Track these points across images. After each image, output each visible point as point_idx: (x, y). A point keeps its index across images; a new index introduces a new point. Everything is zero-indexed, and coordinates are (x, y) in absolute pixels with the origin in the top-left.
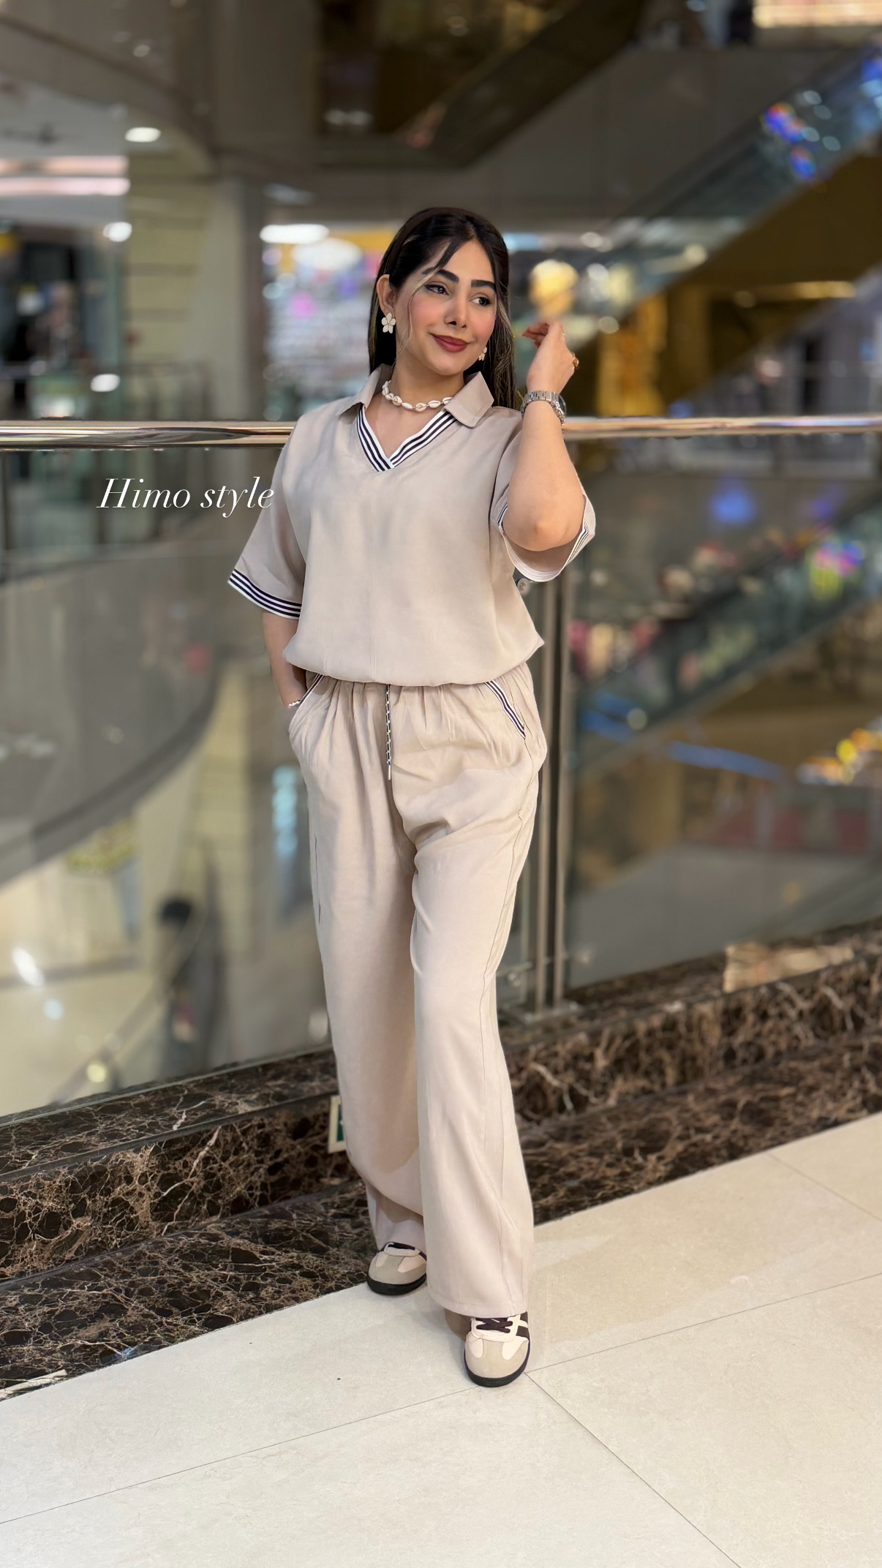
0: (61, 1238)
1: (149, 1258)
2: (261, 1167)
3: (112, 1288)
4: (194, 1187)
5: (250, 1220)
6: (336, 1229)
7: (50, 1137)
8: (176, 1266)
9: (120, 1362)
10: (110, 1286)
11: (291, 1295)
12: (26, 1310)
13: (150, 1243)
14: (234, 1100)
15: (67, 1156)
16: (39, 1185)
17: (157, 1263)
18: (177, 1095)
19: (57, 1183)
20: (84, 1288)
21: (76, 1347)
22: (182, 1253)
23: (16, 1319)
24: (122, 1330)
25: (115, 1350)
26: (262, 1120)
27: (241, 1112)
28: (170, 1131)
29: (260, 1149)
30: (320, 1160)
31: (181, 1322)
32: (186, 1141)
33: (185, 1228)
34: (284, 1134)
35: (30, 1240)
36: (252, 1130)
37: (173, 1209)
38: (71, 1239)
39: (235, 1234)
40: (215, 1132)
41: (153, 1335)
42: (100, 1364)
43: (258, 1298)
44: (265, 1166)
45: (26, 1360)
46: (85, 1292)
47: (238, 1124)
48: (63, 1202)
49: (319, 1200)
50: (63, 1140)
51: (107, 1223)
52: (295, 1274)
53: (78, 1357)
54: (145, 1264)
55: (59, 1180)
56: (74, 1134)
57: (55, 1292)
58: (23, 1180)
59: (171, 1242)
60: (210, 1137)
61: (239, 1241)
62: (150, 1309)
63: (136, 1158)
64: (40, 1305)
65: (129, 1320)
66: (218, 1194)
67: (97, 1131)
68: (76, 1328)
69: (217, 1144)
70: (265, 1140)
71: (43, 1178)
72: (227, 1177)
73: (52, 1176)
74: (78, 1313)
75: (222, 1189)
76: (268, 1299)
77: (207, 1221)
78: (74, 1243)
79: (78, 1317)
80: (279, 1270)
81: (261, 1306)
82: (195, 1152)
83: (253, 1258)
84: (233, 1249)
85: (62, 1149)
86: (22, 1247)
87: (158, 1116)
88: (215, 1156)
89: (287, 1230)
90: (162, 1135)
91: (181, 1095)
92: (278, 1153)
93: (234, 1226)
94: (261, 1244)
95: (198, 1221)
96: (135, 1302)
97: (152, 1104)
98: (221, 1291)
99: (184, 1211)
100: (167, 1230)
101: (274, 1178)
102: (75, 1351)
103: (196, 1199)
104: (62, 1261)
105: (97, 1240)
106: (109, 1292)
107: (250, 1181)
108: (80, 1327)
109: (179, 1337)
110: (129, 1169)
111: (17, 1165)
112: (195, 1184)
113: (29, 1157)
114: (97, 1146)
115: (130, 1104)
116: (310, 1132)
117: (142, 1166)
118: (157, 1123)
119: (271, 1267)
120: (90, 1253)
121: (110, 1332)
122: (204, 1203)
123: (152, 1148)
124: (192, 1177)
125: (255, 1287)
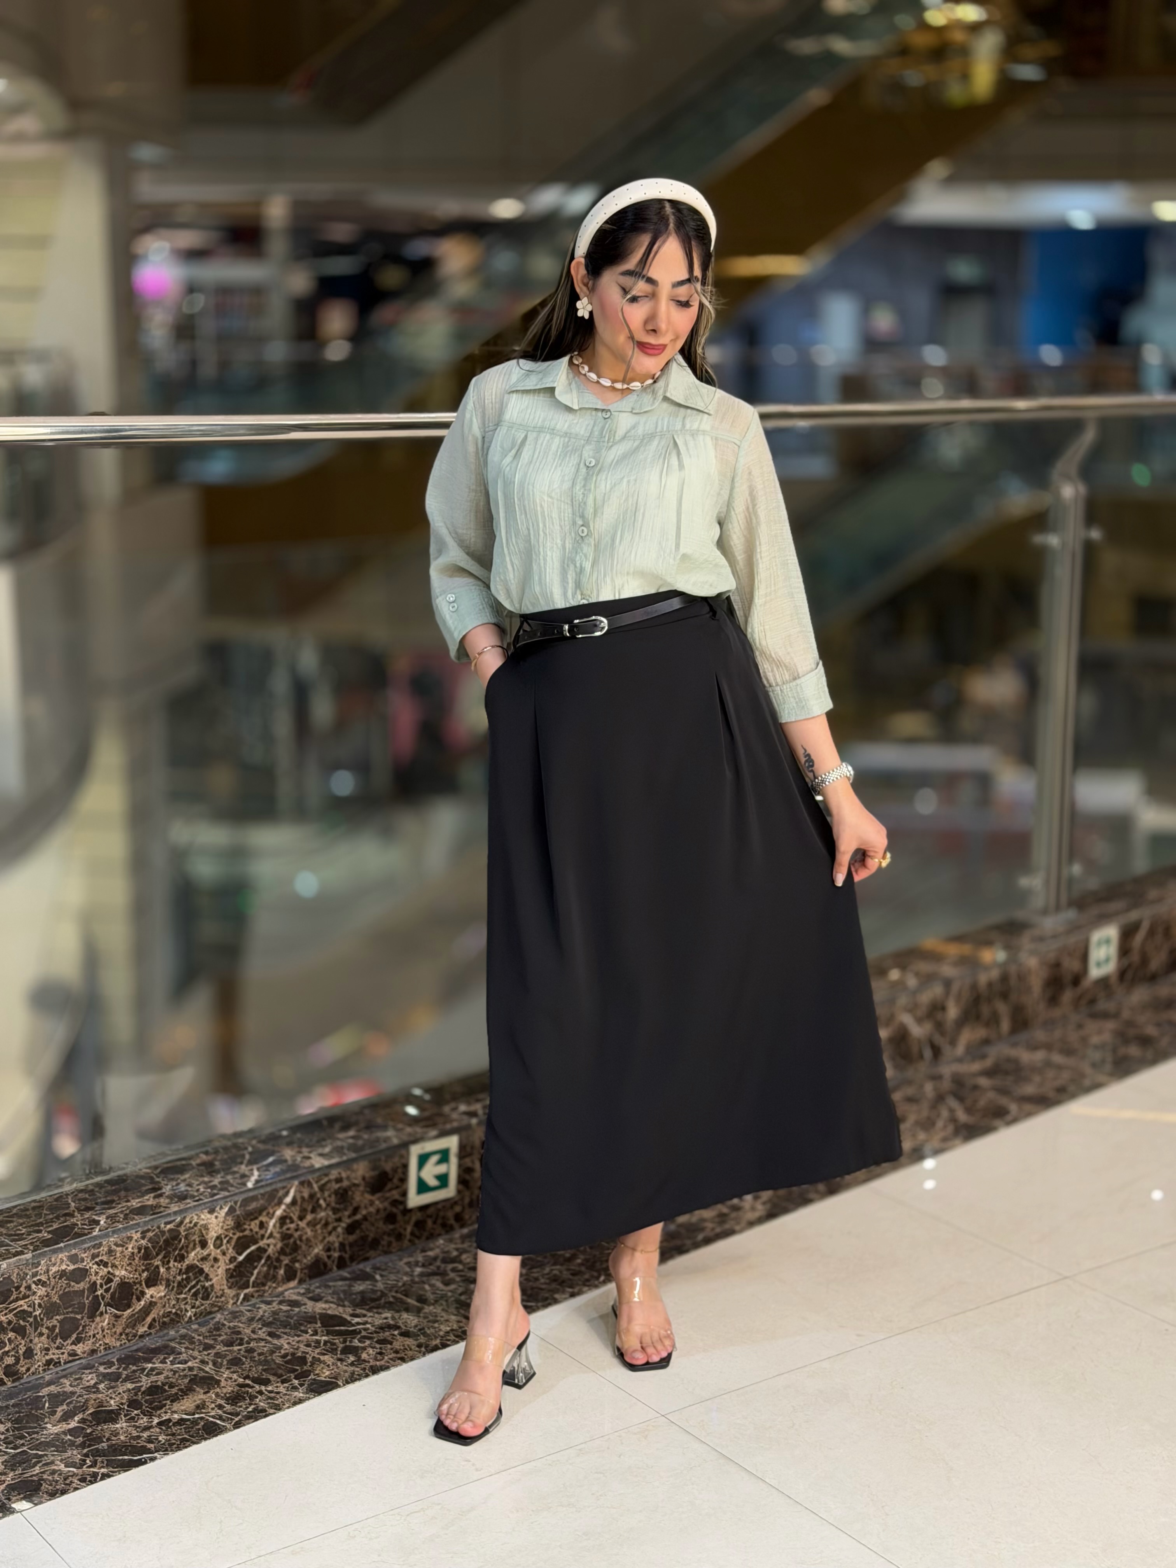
0: (134, 1310)
1: (229, 1328)
2: (339, 1226)
3: (197, 1361)
4: (270, 1251)
5: (331, 1284)
6: (427, 1287)
7: (112, 1201)
8: (262, 1334)
9: (226, 1432)
10: (195, 1358)
11: (393, 1355)
12: (108, 1389)
13: (226, 1313)
14: (306, 1154)
15: (139, 1219)
16: (110, 1252)
17: (239, 1333)
18: (242, 1152)
19: (130, 1250)
20: (166, 1363)
21: (174, 1421)
22: (264, 1321)
23: (98, 1398)
24: (219, 1401)
25: (218, 1422)
26: (340, 1173)
27: (317, 1166)
28: (244, 1189)
29: (338, 1206)
30: (400, 1217)
31: (282, 1389)
32: (262, 1199)
33: (262, 1296)
34: (361, 1188)
35: (101, 1314)
36: (329, 1185)
37: (249, 1275)
38: (145, 1312)
39: (316, 1299)
40: (291, 1188)
41: (255, 1404)
42: (205, 1436)
43: (360, 1361)
44: (344, 1225)
45: (122, 1438)
46: (168, 1365)
47: (316, 1179)
48: (136, 1271)
49: (401, 1260)
50: (129, 1204)
51: (181, 1293)
52: (394, 1335)
53: (179, 1431)
54: (226, 1334)
55: (130, 1246)
56: (139, 1197)
57: (134, 1368)
58: (94, 1247)
59: (249, 1311)
60: (287, 1194)
61: (324, 1306)
62: (245, 1378)
63: (210, 1219)
64: (122, 1382)
65: (225, 1391)
66: (296, 1257)
67: (164, 1193)
68: (168, 1402)
69: (294, 1202)
70: (343, 1195)
71: (115, 1245)
72: (304, 1238)
73: (124, 1242)
74: (166, 1388)
75: (300, 1252)
76: (371, 1360)
77: (285, 1287)
78: (148, 1315)
79: (168, 1391)
80: (376, 1332)
81: (364, 1369)
82: (271, 1211)
83: (344, 1322)
84: (320, 1314)
85: (130, 1212)
86: (93, 1321)
87: (227, 1174)
88: (292, 1215)
89: (374, 1291)
90: (235, 1194)
91: (245, 1152)
92: (356, 1210)
93: (314, 1291)
94: (349, 1307)
95: (275, 1288)
96: (226, 1373)
97: (217, 1163)
98: (318, 1356)
99: (260, 1277)
100: (244, 1299)
101: (352, 1238)
102: (174, 1424)
103: (273, 1263)
104: (135, 1336)
105: (170, 1312)
106: (196, 1365)
107: (329, 1242)
108: (172, 1401)
109: (284, 1405)
110: (204, 1232)
111: (86, 1231)
112: (272, 1247)
113: (97, 1223)
114: (169, 1208)
115: (191, 1164)
116: (389, 1186)
117: (216, 1228)
118: (227, 1182)
119: (365, 1329)
120: (164, 1325)
121: (207, 1404)
122: (280, 1267)
123: (226, 1209)
124: (268, 1238)
125: (355, 1351)
